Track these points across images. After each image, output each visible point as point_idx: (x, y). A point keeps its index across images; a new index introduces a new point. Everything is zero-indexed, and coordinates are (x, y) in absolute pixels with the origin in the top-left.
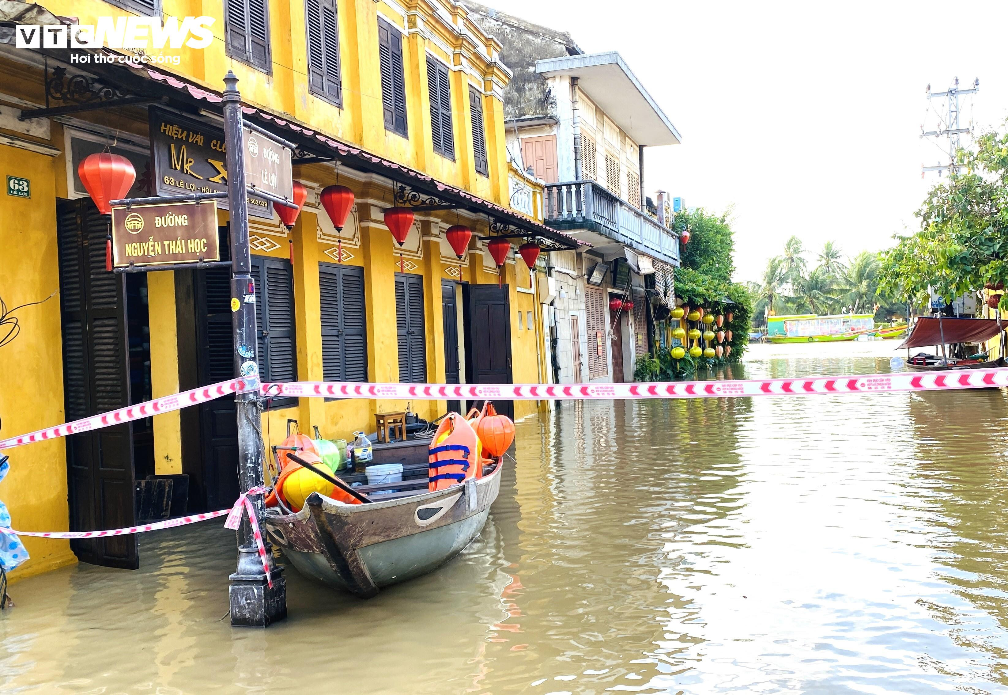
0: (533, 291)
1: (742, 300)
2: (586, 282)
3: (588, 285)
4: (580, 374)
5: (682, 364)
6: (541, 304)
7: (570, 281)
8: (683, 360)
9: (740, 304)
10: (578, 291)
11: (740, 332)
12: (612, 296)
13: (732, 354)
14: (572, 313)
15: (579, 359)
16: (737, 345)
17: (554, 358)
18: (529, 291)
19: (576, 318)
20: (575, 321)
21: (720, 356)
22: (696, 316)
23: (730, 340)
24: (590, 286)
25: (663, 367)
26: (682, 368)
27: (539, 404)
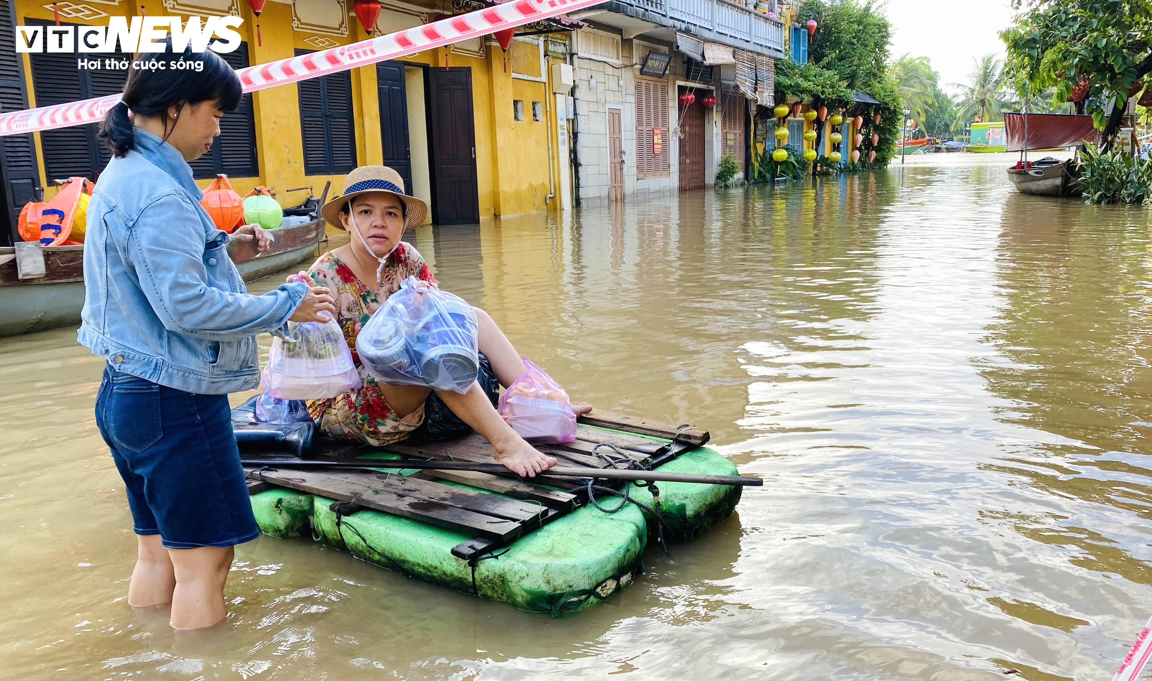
0: (544, 78)
1: (887, 100)
2: (638, 73)
3: (641, 77)
4: (621, 173)
5: (784, 166)
6: (555, 94)
7: (609, 70)
8: (785, 163)
9: (886, 104)
10: (621, 82)
11: (887, 136)
12: (682, 90)
13: (876, 160)
14: (608, 106)
15: (621, 157)
16: (884, 150)
17: (574, 152)
18: (538, 79)
19: (618, 112)
20: (615, 116)
21: (856, 161)
22: (813, 116)
23: (876, 144)
24: (644, 77)
25: (762, 170)
26: (783, 172)
27: (548, 202)
